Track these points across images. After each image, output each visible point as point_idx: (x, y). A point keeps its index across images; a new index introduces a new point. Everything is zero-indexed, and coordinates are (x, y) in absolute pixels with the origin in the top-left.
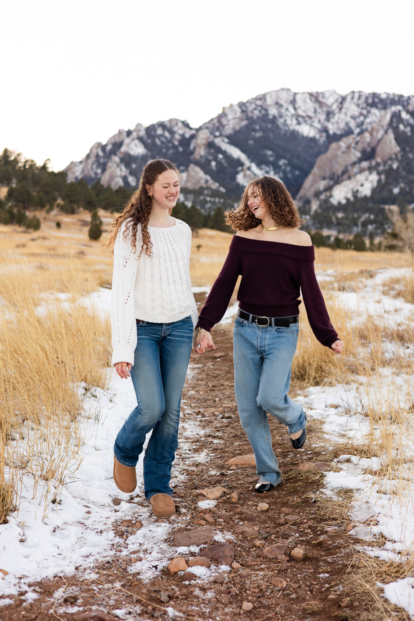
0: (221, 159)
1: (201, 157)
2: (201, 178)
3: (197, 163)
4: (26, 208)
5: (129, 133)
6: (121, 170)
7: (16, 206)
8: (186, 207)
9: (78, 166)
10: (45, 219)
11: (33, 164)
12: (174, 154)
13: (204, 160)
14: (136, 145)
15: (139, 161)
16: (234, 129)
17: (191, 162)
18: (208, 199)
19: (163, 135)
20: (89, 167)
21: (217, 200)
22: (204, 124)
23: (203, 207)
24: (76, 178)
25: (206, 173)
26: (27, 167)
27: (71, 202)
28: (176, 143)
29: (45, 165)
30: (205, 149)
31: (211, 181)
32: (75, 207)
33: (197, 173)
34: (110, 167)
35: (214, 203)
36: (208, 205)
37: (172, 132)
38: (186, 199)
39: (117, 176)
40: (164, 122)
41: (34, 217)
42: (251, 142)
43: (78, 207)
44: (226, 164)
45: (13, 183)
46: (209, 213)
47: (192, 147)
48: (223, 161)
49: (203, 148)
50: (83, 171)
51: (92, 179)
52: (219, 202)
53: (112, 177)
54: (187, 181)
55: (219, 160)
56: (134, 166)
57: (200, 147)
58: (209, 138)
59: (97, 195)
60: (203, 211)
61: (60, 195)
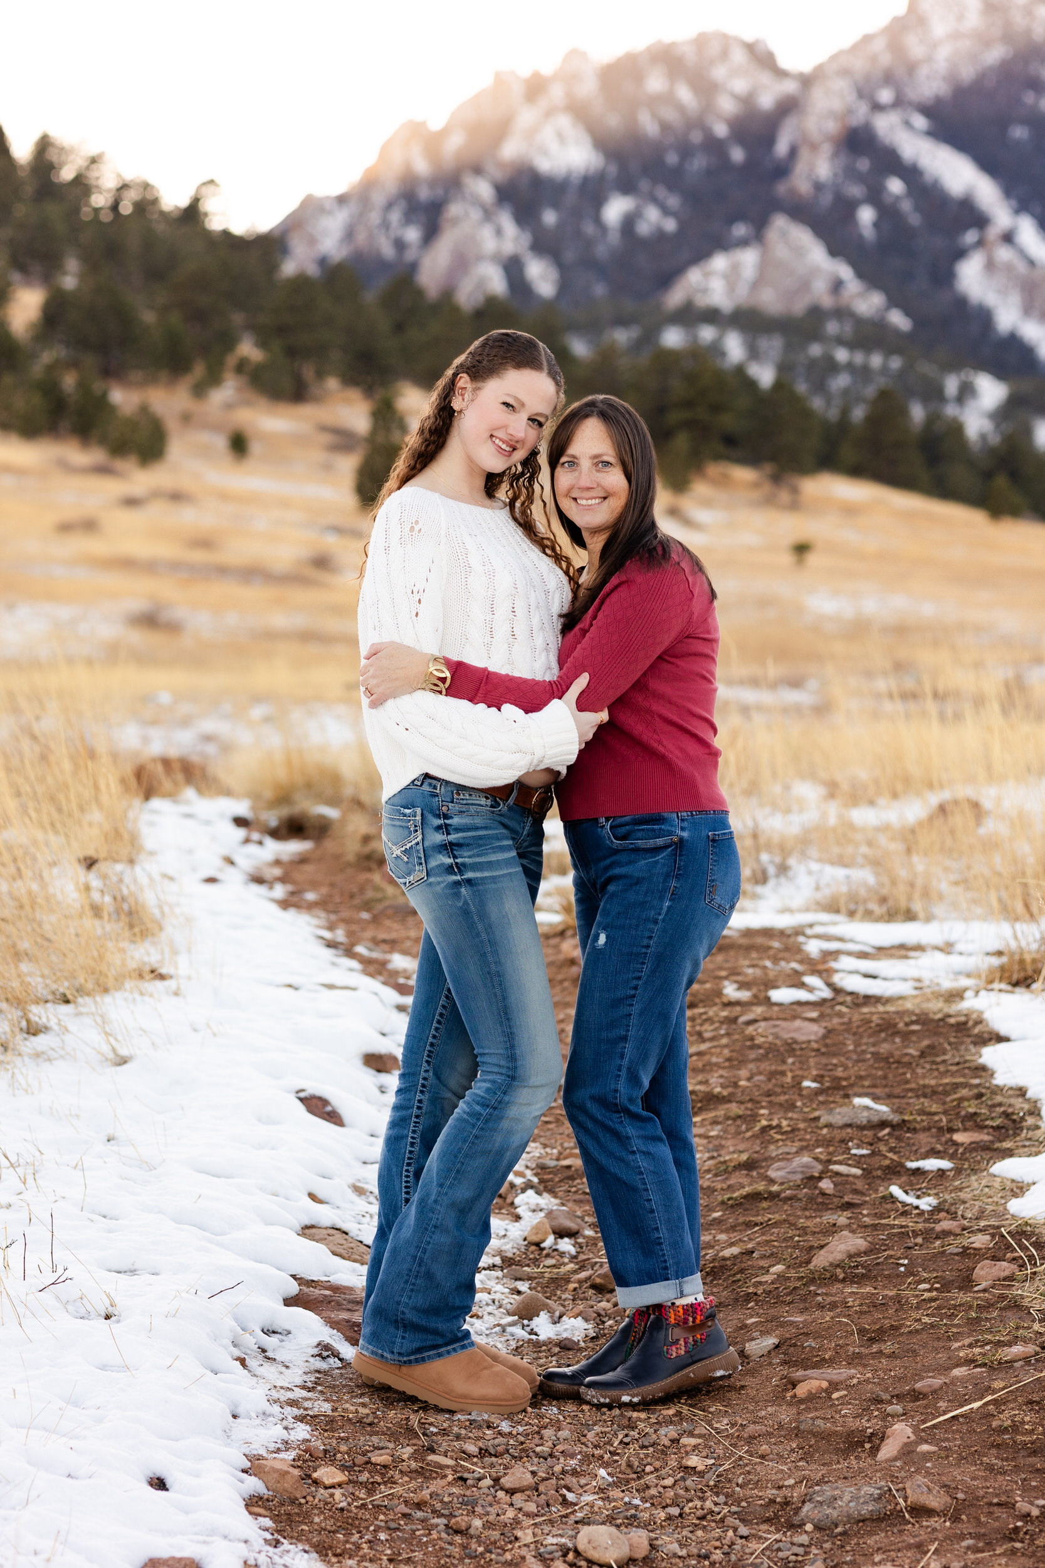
0: (898, 198)
1: (818, 187)
2: (816, 271)
3: (801, 212)
4: (111, 372)
5: (535, 88)
6: (499, 232)
7: (74, 364)
8: (751, 385)
9: (330, 213)
10: (186, 418)
11: (149, 197)
12: (709, 173)
13: (827, 199)
14: (561, 138)
15: (570, 199)
16: (951, 77)
17: (775, 206)
18: (842, 355)
19: (668, 98)
20: (375, 217)
21: (876, 360)
22: (834, 58)
23: (820, 387)
24: (323, 262)
25: (834, 251)
26: (126, 208)
27: (292, 352)
28: (721, 130)
29: (195, 202)
30: (835, 155)
31: (853, 285)
32: (308, 372)
33: (799, 252)
34: (455, 221)
35: (863, 373)
36: (841, 382)
37: (706, 88)
38: (754, 353)
39: (479, 258)
40: (673, 44)
41: (144, 409)
42: (1019, 133)
43: (321, 375)
44: (915, 220)
45: (65, 273)
46: (845, 412)
47: (782, 147)
48: (906, 206)
49: (826, 150)
50: (349, 234)
51: (383, 265)
52: (885, 370)
53: (462, 262)
54: (756, 285)
55: (888, 200)
56: (550, 217)
57: (814, 147)
58: (850, 111)
59: (399, 328)
60: (817, 403)
61: (251, 327)
